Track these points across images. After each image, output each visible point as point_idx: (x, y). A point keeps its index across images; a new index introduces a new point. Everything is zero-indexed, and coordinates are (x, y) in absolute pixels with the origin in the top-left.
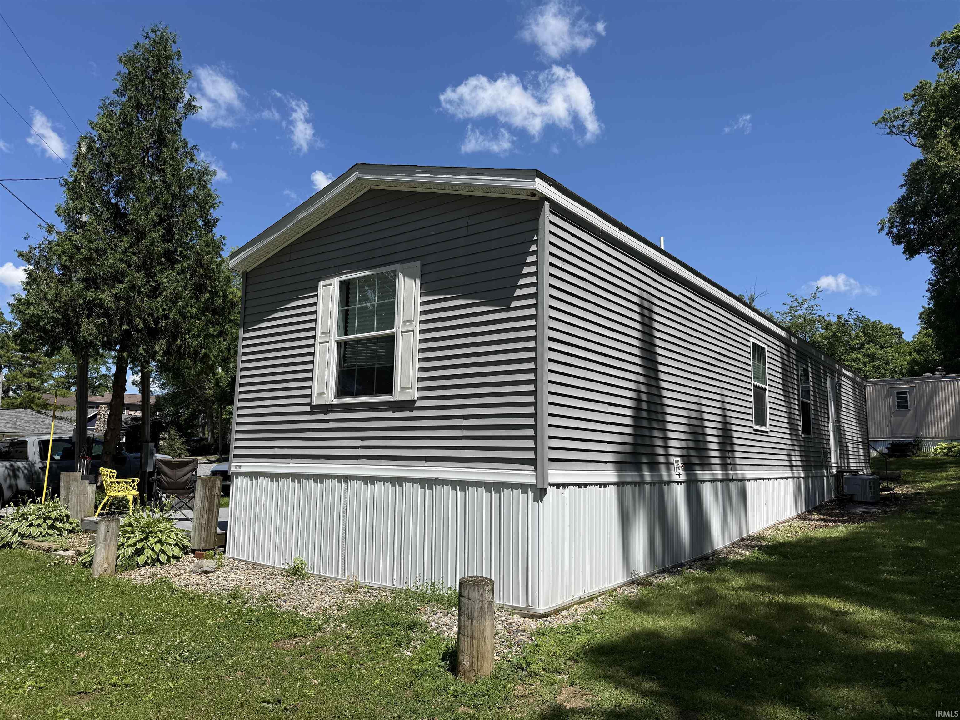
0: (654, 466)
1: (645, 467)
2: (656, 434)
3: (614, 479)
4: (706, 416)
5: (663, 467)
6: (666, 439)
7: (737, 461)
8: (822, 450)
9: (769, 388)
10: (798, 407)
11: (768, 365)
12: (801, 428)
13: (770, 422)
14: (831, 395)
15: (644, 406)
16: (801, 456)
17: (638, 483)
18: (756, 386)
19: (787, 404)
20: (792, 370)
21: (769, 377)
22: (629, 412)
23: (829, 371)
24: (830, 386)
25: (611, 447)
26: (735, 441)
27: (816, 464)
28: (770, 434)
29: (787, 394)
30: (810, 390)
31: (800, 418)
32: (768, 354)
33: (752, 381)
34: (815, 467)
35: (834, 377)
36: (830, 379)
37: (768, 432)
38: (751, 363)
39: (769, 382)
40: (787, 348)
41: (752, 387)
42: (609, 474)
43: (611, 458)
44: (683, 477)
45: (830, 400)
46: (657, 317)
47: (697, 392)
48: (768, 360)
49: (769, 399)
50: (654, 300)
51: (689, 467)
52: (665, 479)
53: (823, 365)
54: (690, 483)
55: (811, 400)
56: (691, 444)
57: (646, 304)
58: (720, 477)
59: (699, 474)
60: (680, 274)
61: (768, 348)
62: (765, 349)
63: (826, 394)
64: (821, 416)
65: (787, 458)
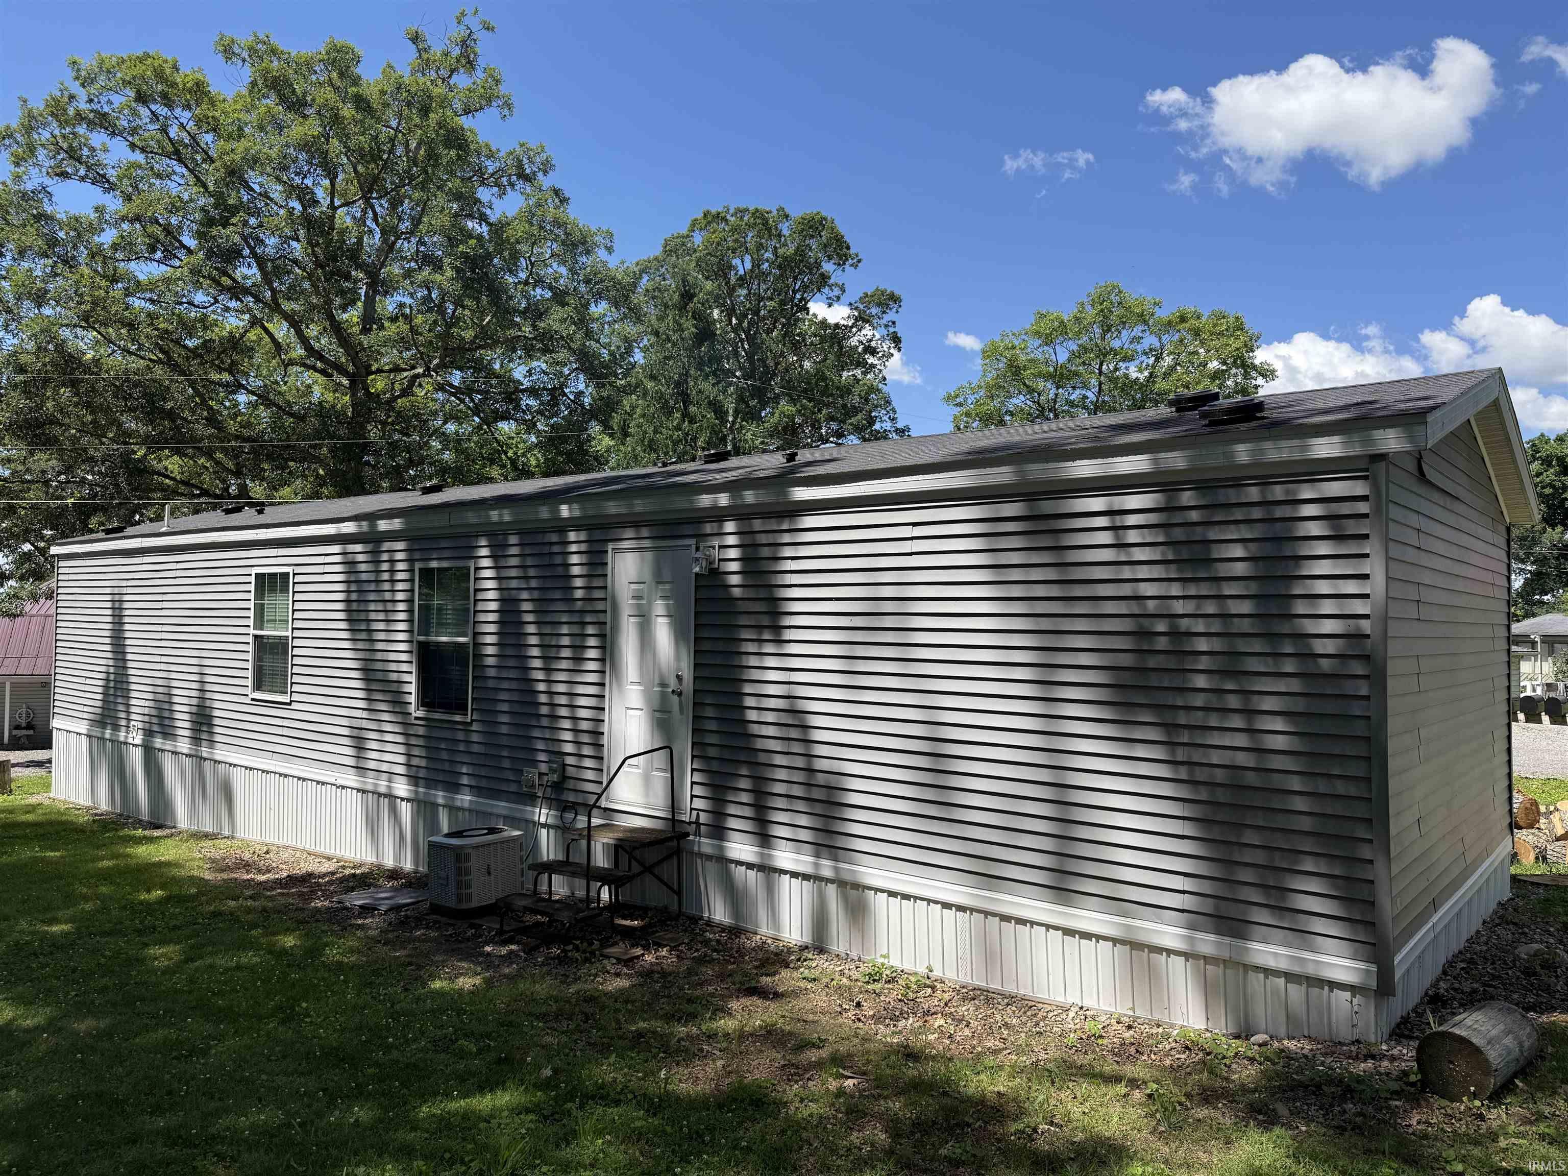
0: (116, 727)
1: (109, 727)
2: (120, 700)
3: (85, 732)
4: (175, 692)
5: (123, 729)
6: (128, 705)
7: (218, 738)
8: (542, 757)
9: (297, 633)
10: (404, 657)
11: (298, 597)
12: (412, 699)
13: (296, 688)
14: (650, 603)
15: (112, 677)
16: (408, 755)
17: (102, 739)
18: (262, 637)
19: (360, 655)
20: (387, 586)
21: (298, 615)
22: (100, 683)
23: (645, 532)
24: (648, 576)
25: (86, 709)
26: (216, 713)
27: (484, 783)
28: (294, 706)
29: (363, 636)
30: (476, 612)
31: (412, 678)
32: (298, 579)
33: (252, 631)
34: (477, 790)
35: (692, 542)
36: (649, 555)
37: (290, 704)
38: (251, 605)
39: (298, 624)
40: (369, 547)
41: (250, 639)
42: (83, 727)
43: (86, 716)
44: (138, 741)
45: (632, 619)
46: (126, 598)
47: (164, 659)
48: (298, 588)
49: (296, 652)
50: (124, 583)
51: (149, 733)
52: (122, 739)
53: (589, 528)
54: (148, 750)
55: (476, 634)
56: (154, 712)
57: (116, 591)
58: (186, 751)
59: (158, 742)
60: (144, 545)
61: (299, 570)
62: (288, 574)
63: (600, 606)
64: (548, 670)
65: (350, 751)
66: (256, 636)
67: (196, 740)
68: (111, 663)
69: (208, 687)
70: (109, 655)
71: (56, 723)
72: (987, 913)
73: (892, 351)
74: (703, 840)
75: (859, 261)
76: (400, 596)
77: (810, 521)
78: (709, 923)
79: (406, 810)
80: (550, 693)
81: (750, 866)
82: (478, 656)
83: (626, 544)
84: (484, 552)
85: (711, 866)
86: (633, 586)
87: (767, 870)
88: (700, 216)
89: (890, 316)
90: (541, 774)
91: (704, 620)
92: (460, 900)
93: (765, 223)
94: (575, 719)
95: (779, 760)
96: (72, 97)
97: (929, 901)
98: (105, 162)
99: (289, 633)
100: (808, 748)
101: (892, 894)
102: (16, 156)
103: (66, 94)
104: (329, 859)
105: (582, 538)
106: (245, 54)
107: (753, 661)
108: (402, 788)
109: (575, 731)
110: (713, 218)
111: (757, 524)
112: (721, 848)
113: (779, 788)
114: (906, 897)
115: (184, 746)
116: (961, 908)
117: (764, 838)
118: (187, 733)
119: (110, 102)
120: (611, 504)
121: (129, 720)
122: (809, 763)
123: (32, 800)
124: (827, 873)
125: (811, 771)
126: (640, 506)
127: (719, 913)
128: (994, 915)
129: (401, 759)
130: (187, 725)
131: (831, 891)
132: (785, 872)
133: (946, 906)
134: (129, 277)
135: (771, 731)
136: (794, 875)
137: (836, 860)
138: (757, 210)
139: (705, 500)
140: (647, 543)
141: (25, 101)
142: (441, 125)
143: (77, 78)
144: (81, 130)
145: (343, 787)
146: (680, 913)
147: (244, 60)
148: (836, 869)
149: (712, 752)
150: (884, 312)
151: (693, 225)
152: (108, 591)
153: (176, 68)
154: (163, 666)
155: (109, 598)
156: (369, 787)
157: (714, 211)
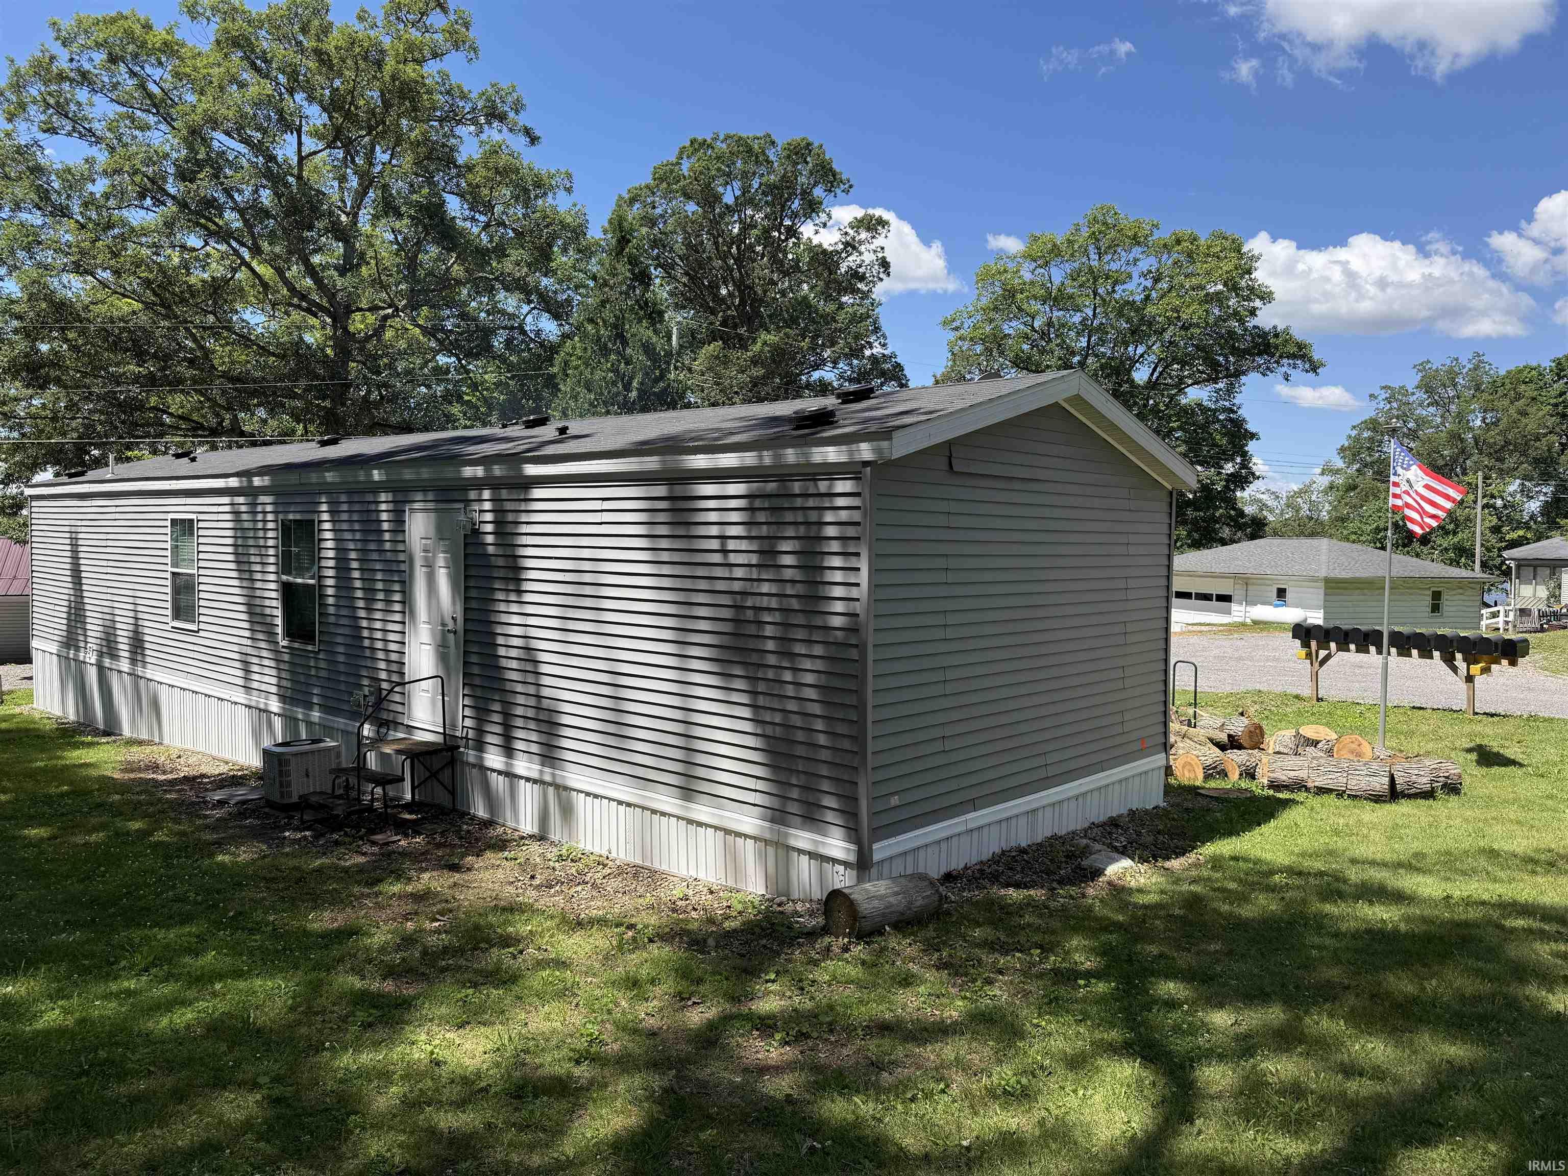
1: (72, 648)
2: (79, 625)
3: (55, 652)
4: (118, 619)
5: (83, 650)
6: (85, 629)
7: (148, 659)
8: (366, 682)
9: (202, 572)
10: (274, 595)
11: (201, 540)
12: (279, 630)
13: (202, 618)
14: (434, 556)
15: (73, 605)
16: (279, 678)
17: (67, 658)
18: (178, 574)
19: (245, 592)
20: (261, 534)
21: (201, 556)
22: (65, 609)
23: (430, 496)
24: (432, 533)
25: (56, 632)
26: (147, 638)
27: (331, 704)
28: (202, 634)
29: (247, 576)
30: (320, 558)
31: (278, 612)
32: (201, 525)
33: (170, 569)
34: (324, 708)
35: (461, 505)
36: (433, 515)
37: (198, 632)
38: (168, 545)
39: (202, 564)
40: (250, 500)
41: (168, 575)
42: (54, 648)
43: (56, 638)
44: (93, 661)
45: (424, 569)
46: (80, 536)
47: (110, 590)
48: (201, 532)
49: (202, 587)
50: (79, 523)
51: (101, 654)
52: (81, 659)
53: (394, 491)
54: (100, 668)
55: (321, 577)
56: (102, 636)
57: (73, 529)
58: (126, 670)
59: (107, 662)
60: (91, 490)
61: (201, 517)
62: (192, 520)
63: (402, 557)
64: (369, 609)
65: (240, 673)
66: (173, 574)
67: (133, 661)
68: (72, 592)
69: (140, 615)
70: (70, 585)
71: (35, 643)
72: (644, 808)
73: (881, 275)
74: (470, 752)
75: (851, 186)
76: (271, 543)
77: (537, 493)
78: (473, 818)
79: (278, 723)
80: (371, 629)
81: (500, 773)
82: (323, 596)
83: (417, 506)
84: (324, 507)
85: (475, 771)
86: (423, 541)
87: (509, 774)
88: (688, 144)
89: (879, 242)
90: (365, 696)
91: (472, 572)
92: (282, 796)
93: (750, 150)
94: (387, 651)
95: (519, 688)
96: (52, 58)
97: (610, 799)
98: (90, 116)
99: (195, 572)
100: (537, 679)
101: (588, 794)
102: (9, 113)
103: (47, 54)
104: (227, 763)
105: (390, 499)
106: (208, 13)
107: (502, 607)
108: (275, 705)
109: (388, 661)
110: (698, 146)
111: (504, 494)
112: (481, 759)
113: (519, 711)
114: (596, 796)
115: (125, 666)
116: (629, 805)
117: (509, 751)
118: (127, 654)
119: (91, 60)
120: (406, 471)
121: (86, 642)
122: (538, 691)
123: (17, 710)
124: (547, 778)
125: (539, 697)
126: (426, 473)
127: (481, 811)
128: (648, 809)
129: (274, 681)
130: (126, 647)
131: (551, 790)
132: (521, 777)
133: (620, 803)
134: (124, 223)
135: (514, 664)
136: (528, 779)
137: (553, 767)
138: (740, 138)
139: (468, 472)
140: (431, 505)
141: (12, 61)
142: (394, 78)
143: (57, 39)
144: (66, 86)
145: (236, 703)
146: (454, 810)
147: (208, 19)
148: (553, 775)
149: (477, 681)
150: (873, 237)
151: (681, 152)
152: (67, 529)
153: (147, 27)
154: (109, 597)
155: (68, 535)
156: (253, 704)
157: (700, 139)
